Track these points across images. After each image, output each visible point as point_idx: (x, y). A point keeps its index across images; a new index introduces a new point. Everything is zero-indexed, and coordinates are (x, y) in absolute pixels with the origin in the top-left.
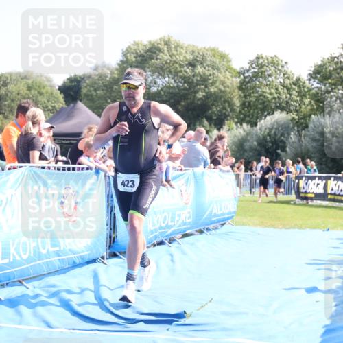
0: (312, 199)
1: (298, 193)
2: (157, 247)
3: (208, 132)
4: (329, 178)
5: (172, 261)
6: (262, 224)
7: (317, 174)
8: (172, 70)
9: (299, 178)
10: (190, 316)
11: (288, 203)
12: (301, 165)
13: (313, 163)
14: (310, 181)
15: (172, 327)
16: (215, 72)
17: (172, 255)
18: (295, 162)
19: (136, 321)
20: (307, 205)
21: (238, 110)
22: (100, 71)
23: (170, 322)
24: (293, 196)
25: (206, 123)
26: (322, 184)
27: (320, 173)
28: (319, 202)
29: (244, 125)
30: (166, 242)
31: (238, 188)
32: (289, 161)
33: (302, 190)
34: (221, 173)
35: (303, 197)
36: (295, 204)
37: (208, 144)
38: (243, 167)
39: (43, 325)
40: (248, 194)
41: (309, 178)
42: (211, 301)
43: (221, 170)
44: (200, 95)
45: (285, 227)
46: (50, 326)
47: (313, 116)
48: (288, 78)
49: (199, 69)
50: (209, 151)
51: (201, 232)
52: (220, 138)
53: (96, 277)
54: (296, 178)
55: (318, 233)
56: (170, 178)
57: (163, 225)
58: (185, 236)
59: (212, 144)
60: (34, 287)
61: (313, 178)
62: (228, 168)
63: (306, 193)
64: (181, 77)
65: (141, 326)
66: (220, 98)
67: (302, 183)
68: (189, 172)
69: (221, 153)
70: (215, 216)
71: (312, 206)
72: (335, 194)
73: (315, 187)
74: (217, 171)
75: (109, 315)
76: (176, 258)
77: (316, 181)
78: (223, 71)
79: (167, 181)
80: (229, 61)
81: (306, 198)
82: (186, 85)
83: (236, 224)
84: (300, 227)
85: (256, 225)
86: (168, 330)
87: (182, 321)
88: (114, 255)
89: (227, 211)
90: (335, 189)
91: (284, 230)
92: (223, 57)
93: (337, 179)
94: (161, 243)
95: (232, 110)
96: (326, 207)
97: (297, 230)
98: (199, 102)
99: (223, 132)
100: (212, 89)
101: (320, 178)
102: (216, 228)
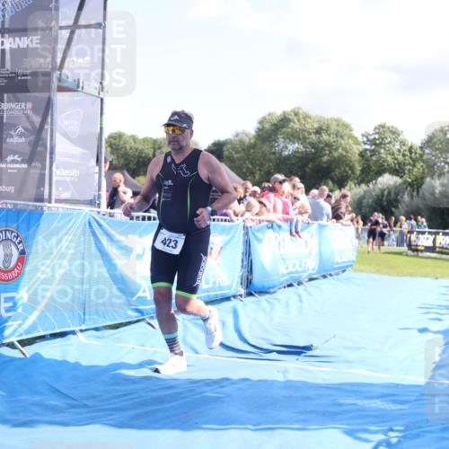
0: (422, 251)
1: (410, 246)
2: (287, 289)
3: (331, 191)
4: (438, 233)
5: (300, 301)
6: (377, 272)
7: (427, 229)
8: (301, 137)
9: (411, 232)
10: (316, 348)
11: (400, 254)
12: (413, 222)
13: (424, 220)
14: (420, 236)
15: (301, 358)
16: (339, 139)
17: (300, 296)
18: (408, 218)
19: (270, 351)
20: (417, 256)
21: (358, 173)
22: (239, 137)
23: (299, 354)
24: (405, 248)
25: (330, 183)
26: (431, 238)
27: (430, 228)
28: (428, 254)
29: (363, 186)
30: (295, 284)
31: (357, 241)
32: (403, 218)
33: (413, 243)
34: (342, 227)
35: (414, 249)
36: (407, 255)
37: (333, 201)
38: (361, 222)
39: (190, 351)
40: (365, 246)
41: (419, 233)
42: (334, 337)
43: (343, 224)
44: (325, 158)
45: (398, 275)
46: (197, 353)
47: (428, 179)
48: (404, 145)
49: (325, 137)
50: (333, 208)
51: (325, 277)
52: (344, 196)
53: (235, 313)
54: (408, 232)
55: (428, 281)
56: (299, 229)
57: (294, 270)
58: (311, 280)
59: (337, 201)
60: (184, 319)
61: (423, 233)
62: (349, 222)
63: (417, 245)
64: (309, 143)
65: (274, 355)
66: (342, 161)
67: (413, 237)
68: (315, 225)
69: (343, 210)
70: (337, 263)
71: (421, 257)
72: (443, 248)
73: (425, 240)
74: (339, 225)
75: (246, 345)
76: (304, 299)
77: (426, 235)
78: (346, 138)
79: (297, 232)
80: (351, 130)
81: (417, 251)
82: (313, 150)
83: (355, 271)
84: (412, 275)
85: (373, 273)
86: (297, 360)
87: (309, 353)
88: (250, 294)
89: (346, 260)
90: (443, 243)
91: (396, 278)
92: (346, 126)
93: (445, 234)
94: (290, 285)
95: (353, 173)
96: (435, 258)
97: (408, 278)
98: (325, 165)
99: (345, 191)
100: (336, 155)
101: (430, 233)
102: (338, 274)
